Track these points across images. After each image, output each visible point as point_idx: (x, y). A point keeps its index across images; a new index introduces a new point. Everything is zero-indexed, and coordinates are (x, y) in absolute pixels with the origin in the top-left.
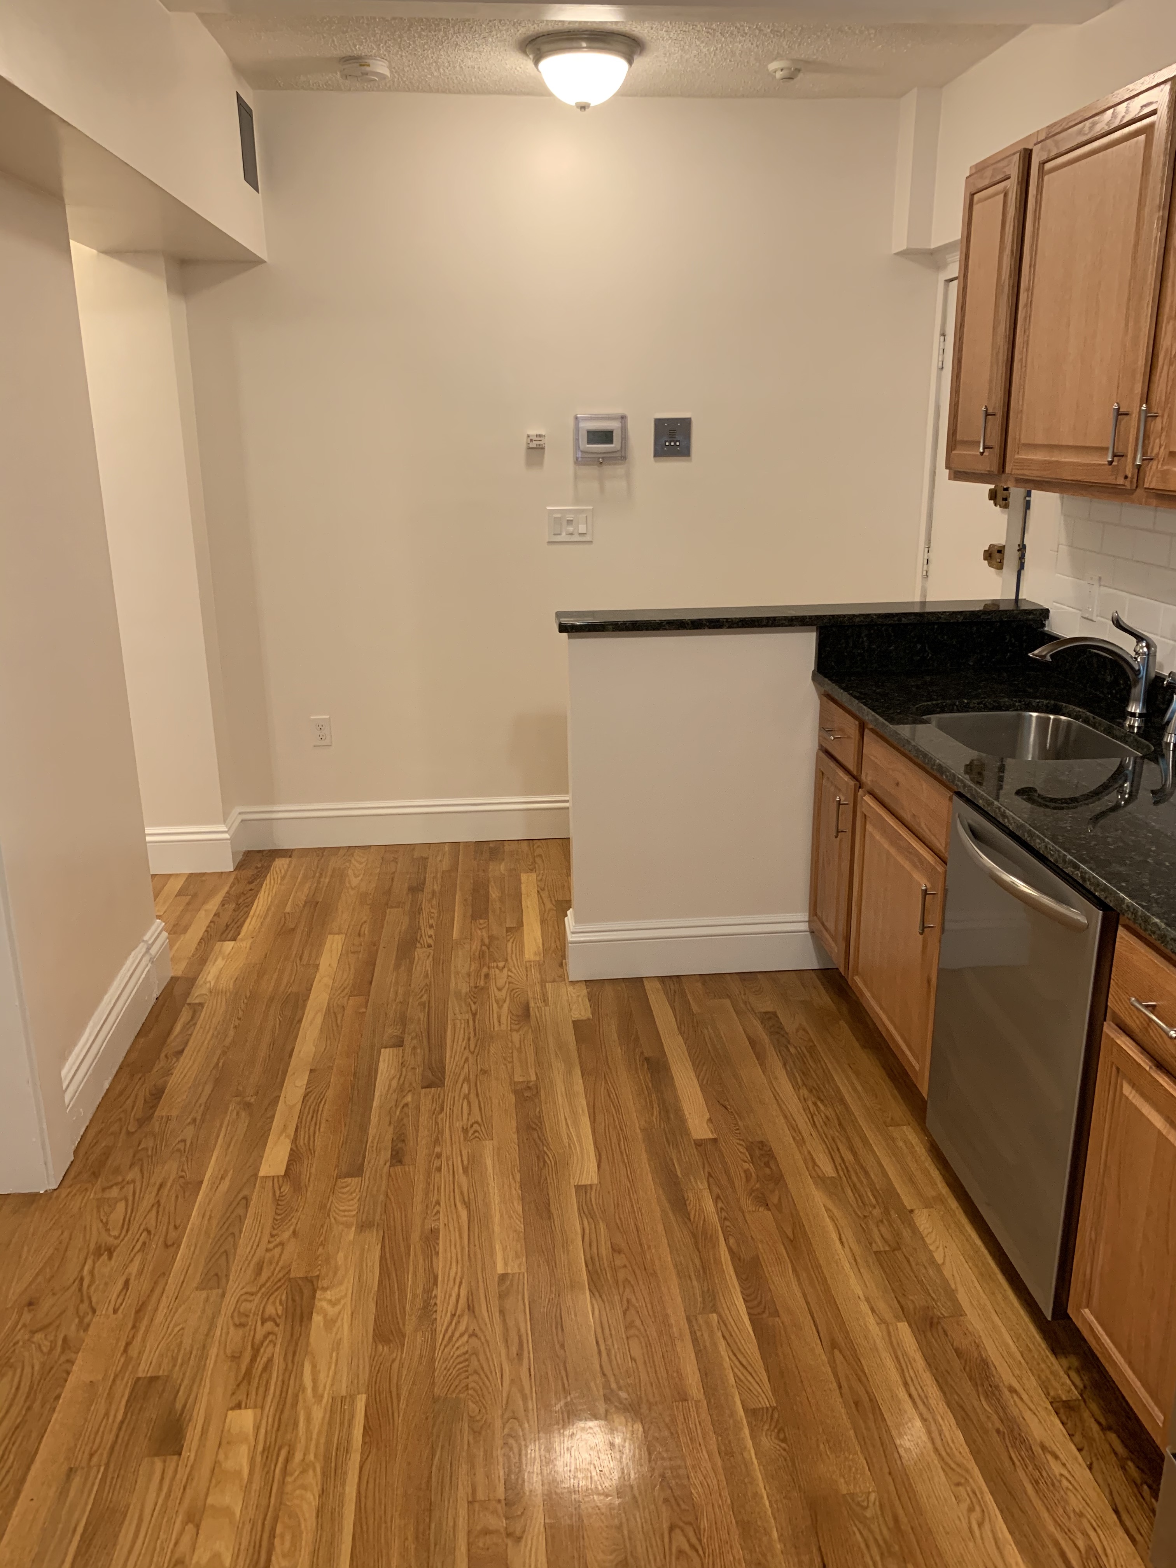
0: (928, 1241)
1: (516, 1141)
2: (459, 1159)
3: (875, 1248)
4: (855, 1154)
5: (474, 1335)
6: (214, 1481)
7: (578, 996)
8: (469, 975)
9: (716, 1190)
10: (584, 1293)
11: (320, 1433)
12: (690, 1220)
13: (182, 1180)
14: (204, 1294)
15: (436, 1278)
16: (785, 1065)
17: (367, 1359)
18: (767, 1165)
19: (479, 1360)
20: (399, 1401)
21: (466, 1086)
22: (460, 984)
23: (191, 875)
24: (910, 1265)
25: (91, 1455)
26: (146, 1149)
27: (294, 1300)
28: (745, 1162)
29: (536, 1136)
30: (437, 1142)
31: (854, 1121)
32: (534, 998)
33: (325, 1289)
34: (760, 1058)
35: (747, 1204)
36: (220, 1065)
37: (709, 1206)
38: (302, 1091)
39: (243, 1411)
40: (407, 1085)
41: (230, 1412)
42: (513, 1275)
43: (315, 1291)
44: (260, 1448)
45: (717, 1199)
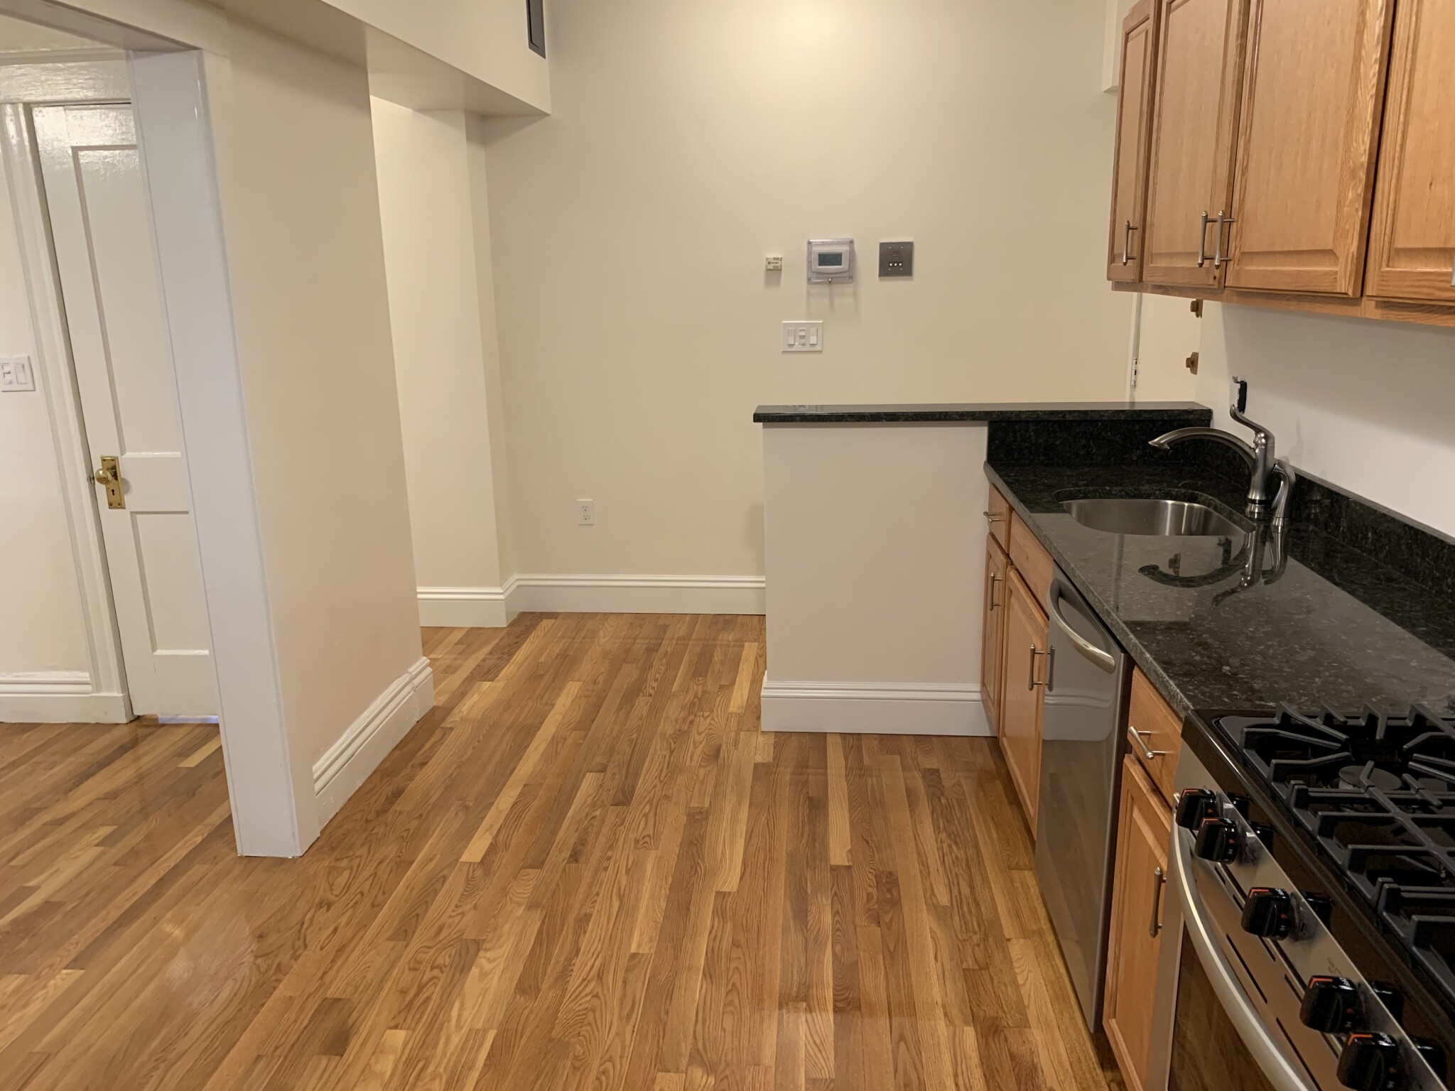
0: (1016, 965)
1: (677, 852)
2: (625, 862)
3: (965, 965)
4: (972, 888)
5: (597, 996)
6: (362, 1078)
7: (765, 744)
8: (676, 721)
9: (838, 907)
10: (698, 975)
11: (452, 1054)
12: (806, 927)
13: (398, 859)
14: (391, 944)
15: (578, 951)
16: (933, 812)
17: (505, 1005)
18: (889, 891)
19: (594, 1016)
20: (521, 1038)
21: (647, 808)
22: (667, 727)
23: (472, 628)
24: (993, 983)
25: (277, 1048)
26: (377, 834)
27: (460, 956)
28: (870, 886)
29: (695, 850)
30: (611, 848)
31: (980, 864)
32: (727, 743)
33: (486, 950)
34: (912, 803)
35: (861, 920)
36: (454, 775)
37: (827, 918)
38: (513, 800)
39: (398, 1031)
40: (599, 802)
41: (388, 1031)
42: (643, 955)
43: (478, 950)
44: (404, 1058)
45: (836, 913)
